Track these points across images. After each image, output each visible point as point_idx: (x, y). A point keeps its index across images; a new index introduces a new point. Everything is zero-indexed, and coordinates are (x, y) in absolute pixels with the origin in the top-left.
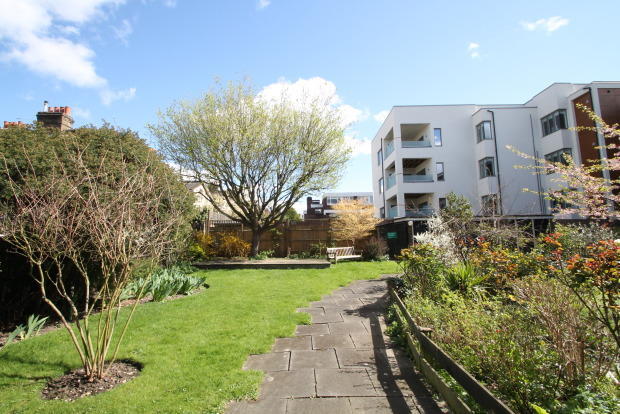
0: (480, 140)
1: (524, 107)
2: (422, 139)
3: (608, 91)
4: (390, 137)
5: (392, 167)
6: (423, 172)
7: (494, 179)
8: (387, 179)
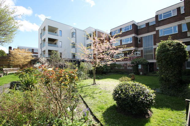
0: (72, 37)
1: (83, 31)
2: (56, 33)
3: (99, 32)
4: (44, 29)
5: (44, 40)
6: (56, 44)
7: (75, 49)
8: (43, 44)
